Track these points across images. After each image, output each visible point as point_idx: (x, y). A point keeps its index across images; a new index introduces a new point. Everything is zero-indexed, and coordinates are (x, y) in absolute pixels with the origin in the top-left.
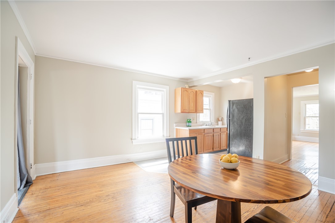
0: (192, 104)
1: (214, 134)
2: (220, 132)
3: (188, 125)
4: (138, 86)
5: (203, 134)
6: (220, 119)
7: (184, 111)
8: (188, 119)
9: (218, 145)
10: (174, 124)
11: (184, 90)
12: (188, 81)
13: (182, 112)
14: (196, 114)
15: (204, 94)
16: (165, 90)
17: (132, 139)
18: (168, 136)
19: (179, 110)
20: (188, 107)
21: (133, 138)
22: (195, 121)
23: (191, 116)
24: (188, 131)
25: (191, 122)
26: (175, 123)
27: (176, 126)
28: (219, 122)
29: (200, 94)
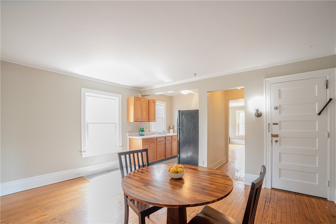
0: (145, 113)
1: (166, 142)
2: (171, 140)
3: (141, 134)
4: (87, 94)
5: (156, 142)
6: (171, 127)
7: (137, 120)
8: (141, 128)
9: (169, 153)
10: (127, 134)
11: (137, 99)
12: (141, 90)
13: (134, 121)
14: (148, 123)
15: (156, 103)
16: (117, 98)
17: (81, 152)
18: (121, 146)
19: (132, 120)
20: (141, 116)
21: (82, 150)
22: (148, 130)
23: (144, 125)
24: (141, 140)
25: (144, 131)
26: (128, 132)
27: (129, 136)
28: (170, 130)
29: (153, 103)
